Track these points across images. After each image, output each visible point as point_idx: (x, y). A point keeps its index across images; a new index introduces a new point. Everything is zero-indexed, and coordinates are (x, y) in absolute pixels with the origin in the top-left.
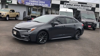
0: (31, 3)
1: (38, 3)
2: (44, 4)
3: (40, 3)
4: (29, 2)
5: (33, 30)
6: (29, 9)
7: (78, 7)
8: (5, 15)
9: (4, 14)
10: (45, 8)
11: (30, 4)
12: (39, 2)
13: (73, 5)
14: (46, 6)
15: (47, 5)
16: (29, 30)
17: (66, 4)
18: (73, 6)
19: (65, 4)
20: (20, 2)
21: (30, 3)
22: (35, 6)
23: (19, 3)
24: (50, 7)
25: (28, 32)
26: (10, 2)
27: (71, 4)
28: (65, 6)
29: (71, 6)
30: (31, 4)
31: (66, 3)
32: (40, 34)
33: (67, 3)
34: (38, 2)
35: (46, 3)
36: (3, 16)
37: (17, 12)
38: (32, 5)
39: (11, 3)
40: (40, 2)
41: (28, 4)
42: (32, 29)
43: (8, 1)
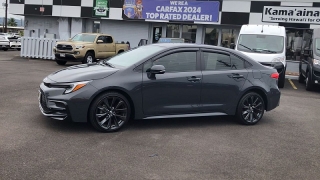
0: (159, 13)
1: (182, 14)
2: (200, 14)
3: (187, 13)
4: (155, 12)
5: (78, 88)
6: (157, 31)
7: (313, 17)
8: (82, 52)
9: (81, 49)
10: (205, 26)
11: (158, 18)
12: (183, 9)
13: (295, 13)
14: (206, 19)
15: (207, 17)
16: (69, 87)
17: (272, 11)
18: (295, 16)
19: (268, 11)
20: (131, 13)
21: (157, 15)
22: (172, 22)
23: (129, 16)
24: (219, 23)
25: (64, 93)
26: (105, 13)
27: (288, 9)
28: (267, 17)
29: (287, 17)
30: (162, 16)
31: (269, 7)
32: (99, 101)
33: (274, 8)
34: (180, 9)
35: (203, 12)
36: (75, 53)
37: (123, 43)
38: (165, 18)
39: (108, 15)
40: (187, 9)
41: (151, 17)
42: (75, 84)
43: (97, 13)
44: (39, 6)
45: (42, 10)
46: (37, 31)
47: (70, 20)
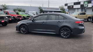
43: (85, 6)
44: (70, 6)
45: (71, 7)
46: (71, 12)
47: (78, 9)
